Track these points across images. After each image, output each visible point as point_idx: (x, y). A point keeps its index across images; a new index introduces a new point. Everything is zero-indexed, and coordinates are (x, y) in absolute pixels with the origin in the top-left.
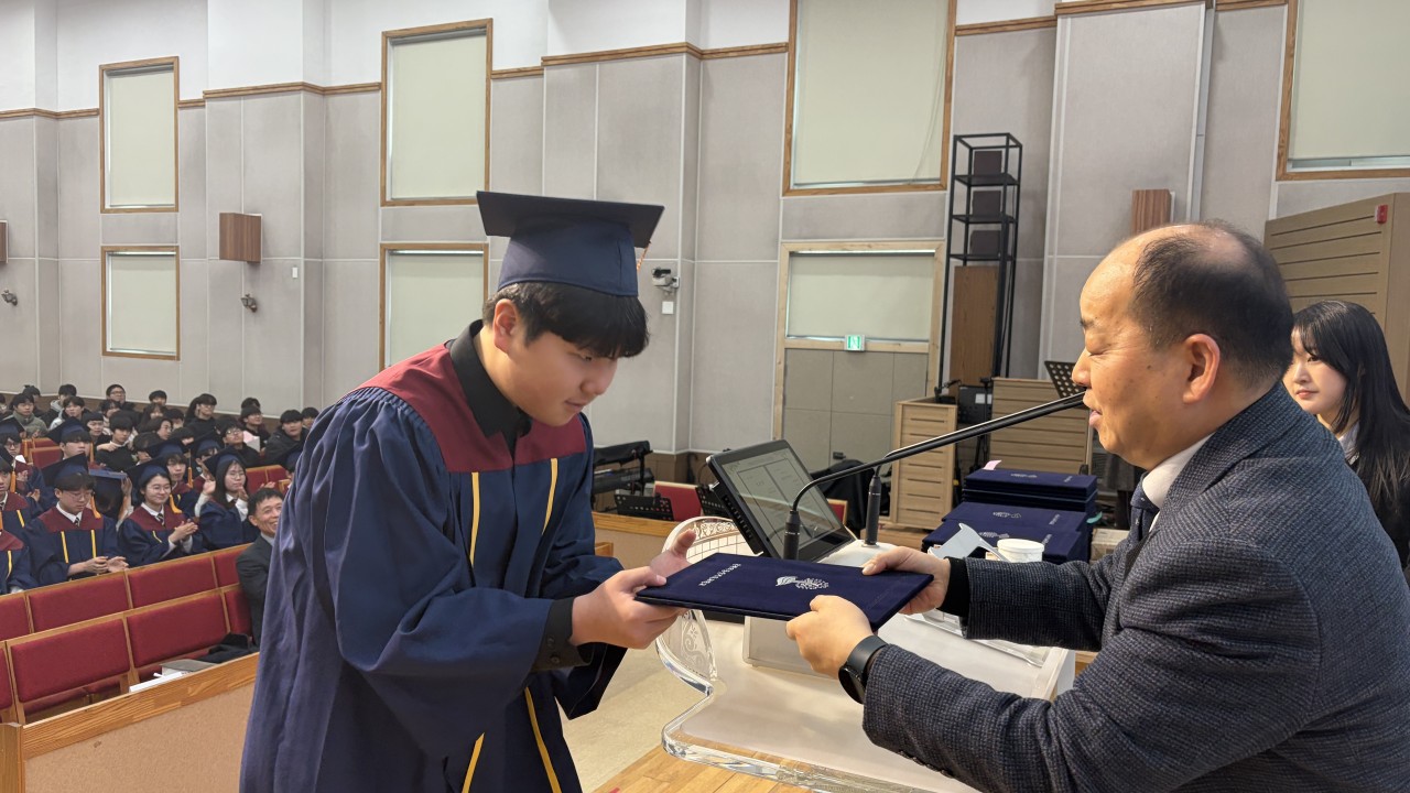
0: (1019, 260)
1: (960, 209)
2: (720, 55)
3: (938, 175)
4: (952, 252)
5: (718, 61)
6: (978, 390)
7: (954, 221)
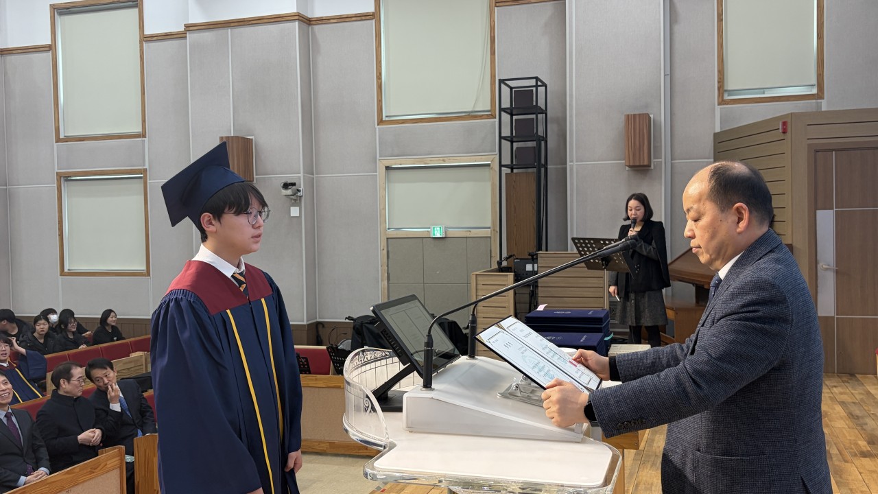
0: (549, 167)
1: (506, 132)
2: (324, 21)
3: (489, 108)
4: (503, 163)
5: (323, 26)
6: (527, 261)
7: (503, 141)
